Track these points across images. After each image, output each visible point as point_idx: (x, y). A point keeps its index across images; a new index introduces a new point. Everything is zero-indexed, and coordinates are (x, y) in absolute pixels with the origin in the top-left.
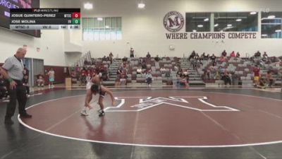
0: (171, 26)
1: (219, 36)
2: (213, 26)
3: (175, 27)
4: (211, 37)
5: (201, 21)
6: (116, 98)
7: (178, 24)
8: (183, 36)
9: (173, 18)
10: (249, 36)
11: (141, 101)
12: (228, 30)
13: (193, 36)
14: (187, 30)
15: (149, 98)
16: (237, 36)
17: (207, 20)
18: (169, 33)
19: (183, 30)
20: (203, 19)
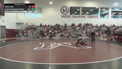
0: (64, 12)
1: (84, 17)
2: (81, 12)
3: (65, 13)
4: (80, 17)
5: (76, 11)
6: (40, 43)
7: (66, 12)
8: (68, 17)
9: (64, 9)
10: (95, 17)
11: (51, 44)
12: (87, 15)
13: (73, 17)
14: (71, 14)
15: (55, 43)
16: (91, 17)
17: (78, 10)
18: (62, 15)
19: (69, 14)
20: (77, 10)
